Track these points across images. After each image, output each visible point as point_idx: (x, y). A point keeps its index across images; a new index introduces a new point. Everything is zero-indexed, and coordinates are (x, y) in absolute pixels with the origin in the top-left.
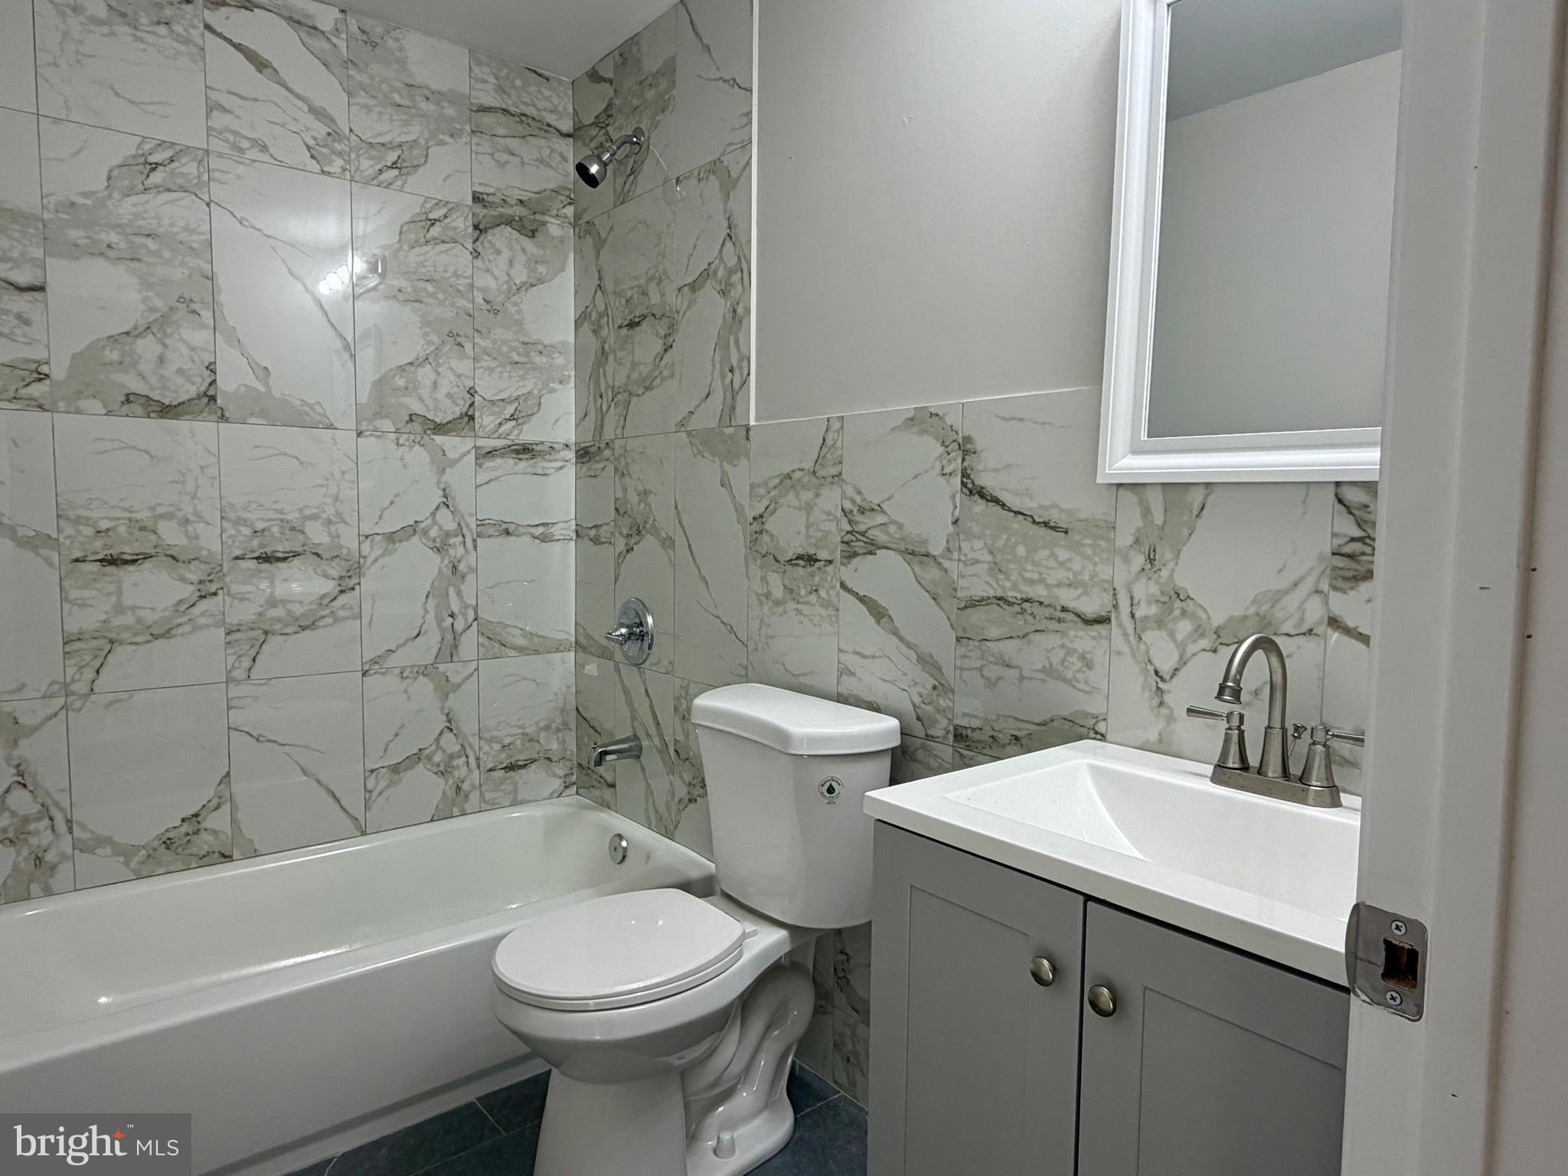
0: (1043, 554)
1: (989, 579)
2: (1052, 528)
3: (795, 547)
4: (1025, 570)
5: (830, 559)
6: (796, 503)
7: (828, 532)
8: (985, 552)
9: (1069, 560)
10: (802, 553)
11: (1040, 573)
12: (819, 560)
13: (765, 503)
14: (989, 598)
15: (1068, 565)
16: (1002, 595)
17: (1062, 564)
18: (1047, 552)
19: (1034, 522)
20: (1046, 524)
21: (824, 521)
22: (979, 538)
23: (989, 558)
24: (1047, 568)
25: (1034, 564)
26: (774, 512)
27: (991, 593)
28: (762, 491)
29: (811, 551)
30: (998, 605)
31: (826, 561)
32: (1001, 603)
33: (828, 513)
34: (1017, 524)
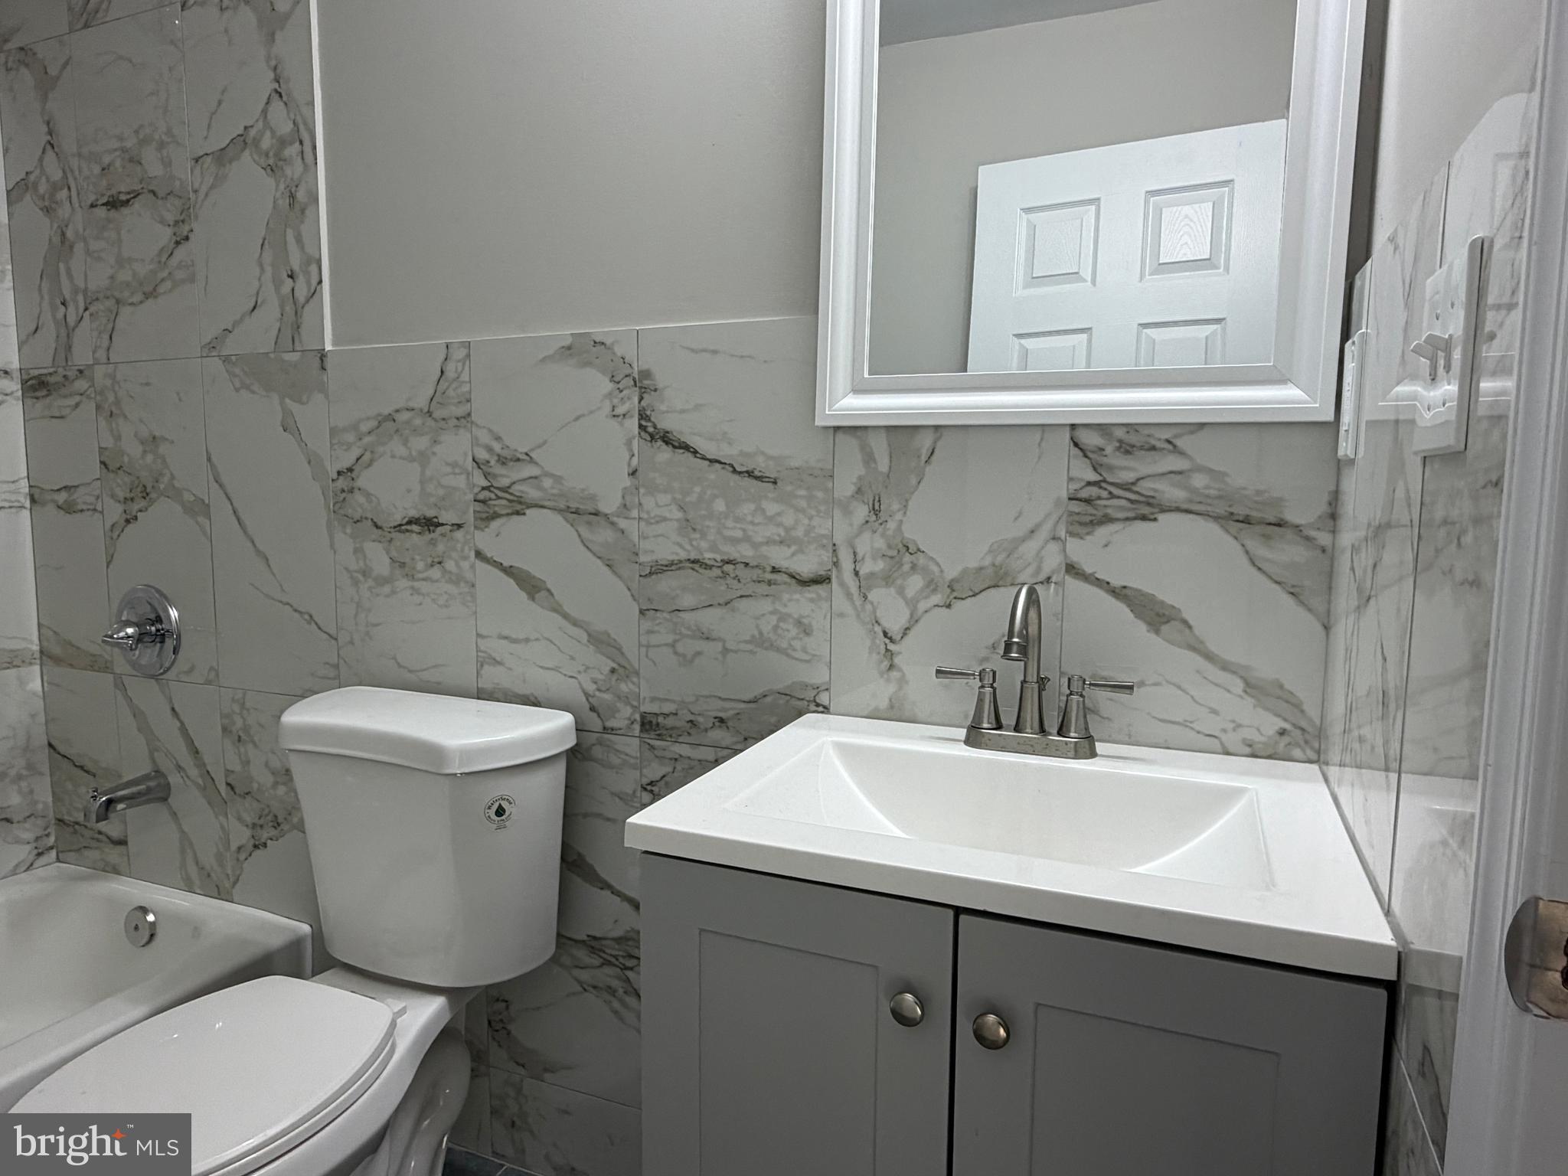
0: (747, 508)
1: (679, 539)
2: (757, 478)
3: (405, 509)
4: (726, 528)
5: (459, 523)
6: (401, 451)
7: (455, 489)
8: (674, 507)
9: (779, 514)
10: (417, 516)
11: (744, 530)
12: (443, 525)
13: (356, 452)
14: (680, 561)
15: (779, 519)
16: (697, 557)
17: (771, 519)
18: (752, 507)
19: (735, 471)
20: (750, 474)
21: (447, 475)
22: (665, 492)
23: (679, 515)
24: (752, 523)
25: (737, 520)
26: (369, 465)
27: (683, 555)
28: (350, 437)
29: (430, 513)
30: (693, 569)
31: (453, 525)
32: (696, 566)
33: (454, 465)
34: (714, 474)
